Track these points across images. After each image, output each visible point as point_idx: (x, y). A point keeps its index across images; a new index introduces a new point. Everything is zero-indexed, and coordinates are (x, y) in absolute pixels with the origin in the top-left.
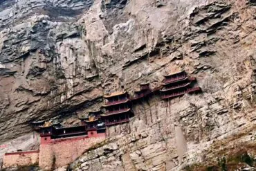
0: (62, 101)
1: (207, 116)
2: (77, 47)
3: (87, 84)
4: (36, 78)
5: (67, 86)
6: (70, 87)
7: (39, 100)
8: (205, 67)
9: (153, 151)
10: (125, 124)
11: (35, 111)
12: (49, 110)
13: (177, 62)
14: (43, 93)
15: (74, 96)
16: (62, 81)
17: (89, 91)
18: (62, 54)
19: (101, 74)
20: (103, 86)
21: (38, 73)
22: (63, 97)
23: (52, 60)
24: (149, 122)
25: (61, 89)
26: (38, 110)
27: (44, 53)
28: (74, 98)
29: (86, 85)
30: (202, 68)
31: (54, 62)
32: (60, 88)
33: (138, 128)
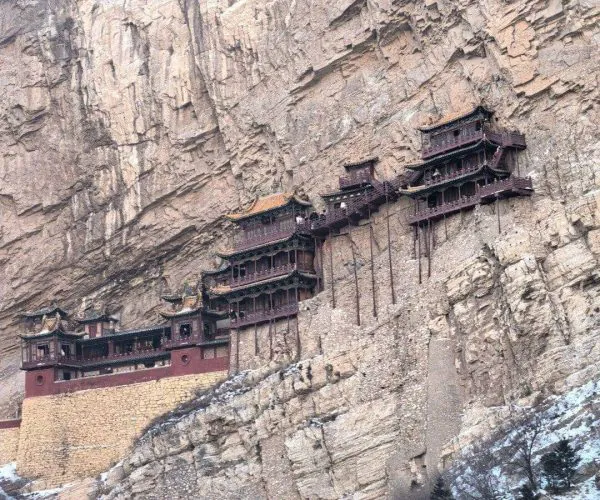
0: (109, 232)
1: (526, 297)
2: (146, 20)
3: (187, 164)
4: (21, 148)
5: (120, 175)
6: (130, 178)
7: (38, 232)
8: (559, 89)
9: (365, 427)
10: (284, 326)
11: (28, 272)
12: (73, 266)
13: (468, 66)
14: (46, 203)
15: (146, 209)
16: (102, 154)
17: (192, 190)
18: (98, 49)
19: (224, 121)
20: (235, 170)
21: (25, 130)
22: (111, 218)
23: (66, 77)
24: (366, 314)
25: (105, 184)
26: (38, 269)
27: (39, 53)
28: (147, 220)
29: (182, 167)
30: (547, 90)
31: (74, 83)
32: (99, 183)
33: (326, 341)
